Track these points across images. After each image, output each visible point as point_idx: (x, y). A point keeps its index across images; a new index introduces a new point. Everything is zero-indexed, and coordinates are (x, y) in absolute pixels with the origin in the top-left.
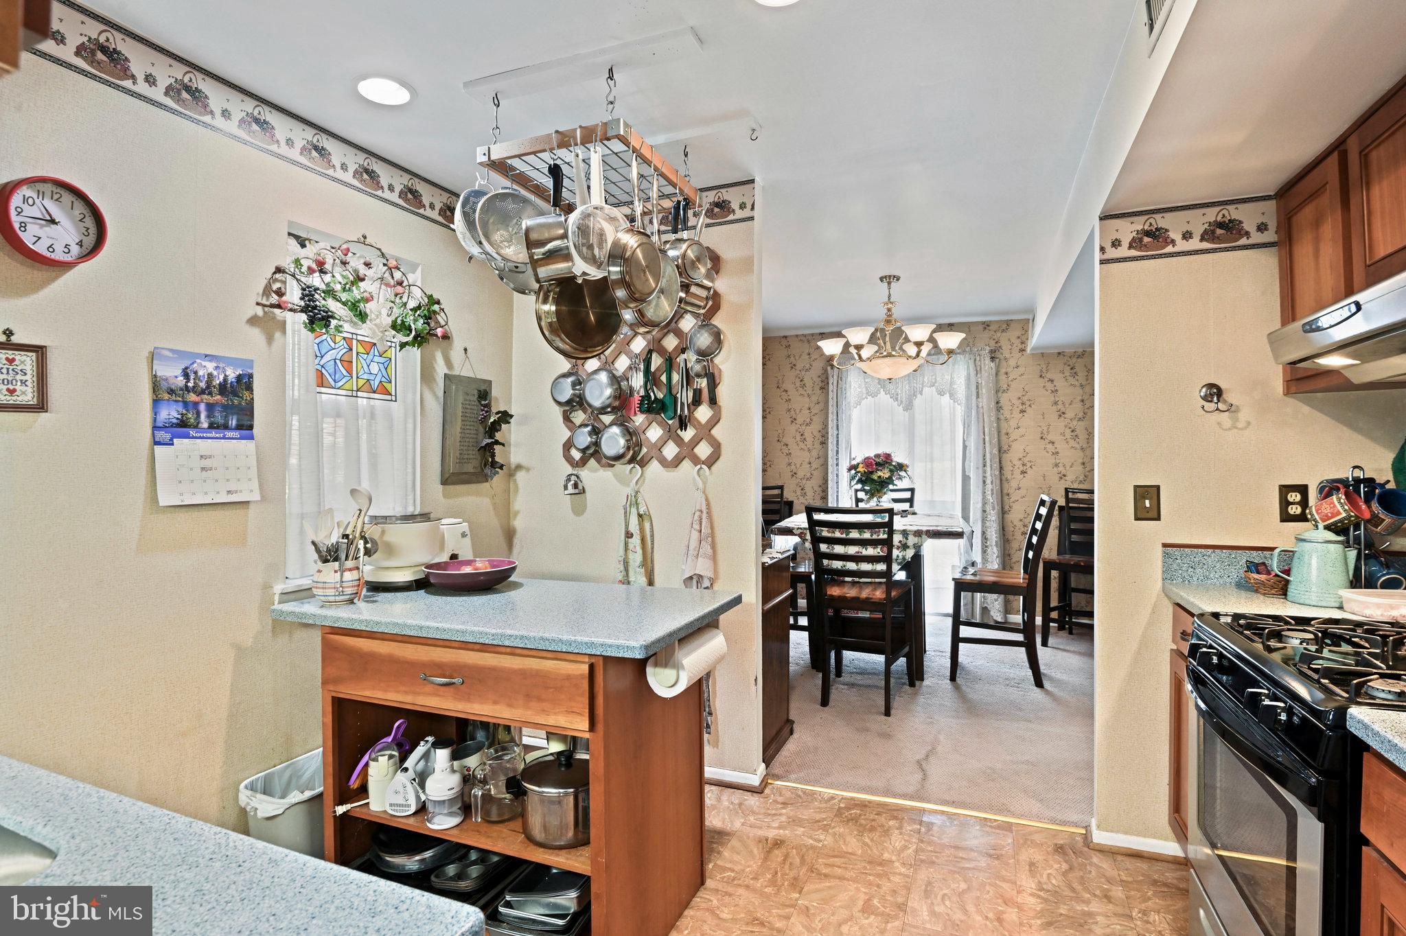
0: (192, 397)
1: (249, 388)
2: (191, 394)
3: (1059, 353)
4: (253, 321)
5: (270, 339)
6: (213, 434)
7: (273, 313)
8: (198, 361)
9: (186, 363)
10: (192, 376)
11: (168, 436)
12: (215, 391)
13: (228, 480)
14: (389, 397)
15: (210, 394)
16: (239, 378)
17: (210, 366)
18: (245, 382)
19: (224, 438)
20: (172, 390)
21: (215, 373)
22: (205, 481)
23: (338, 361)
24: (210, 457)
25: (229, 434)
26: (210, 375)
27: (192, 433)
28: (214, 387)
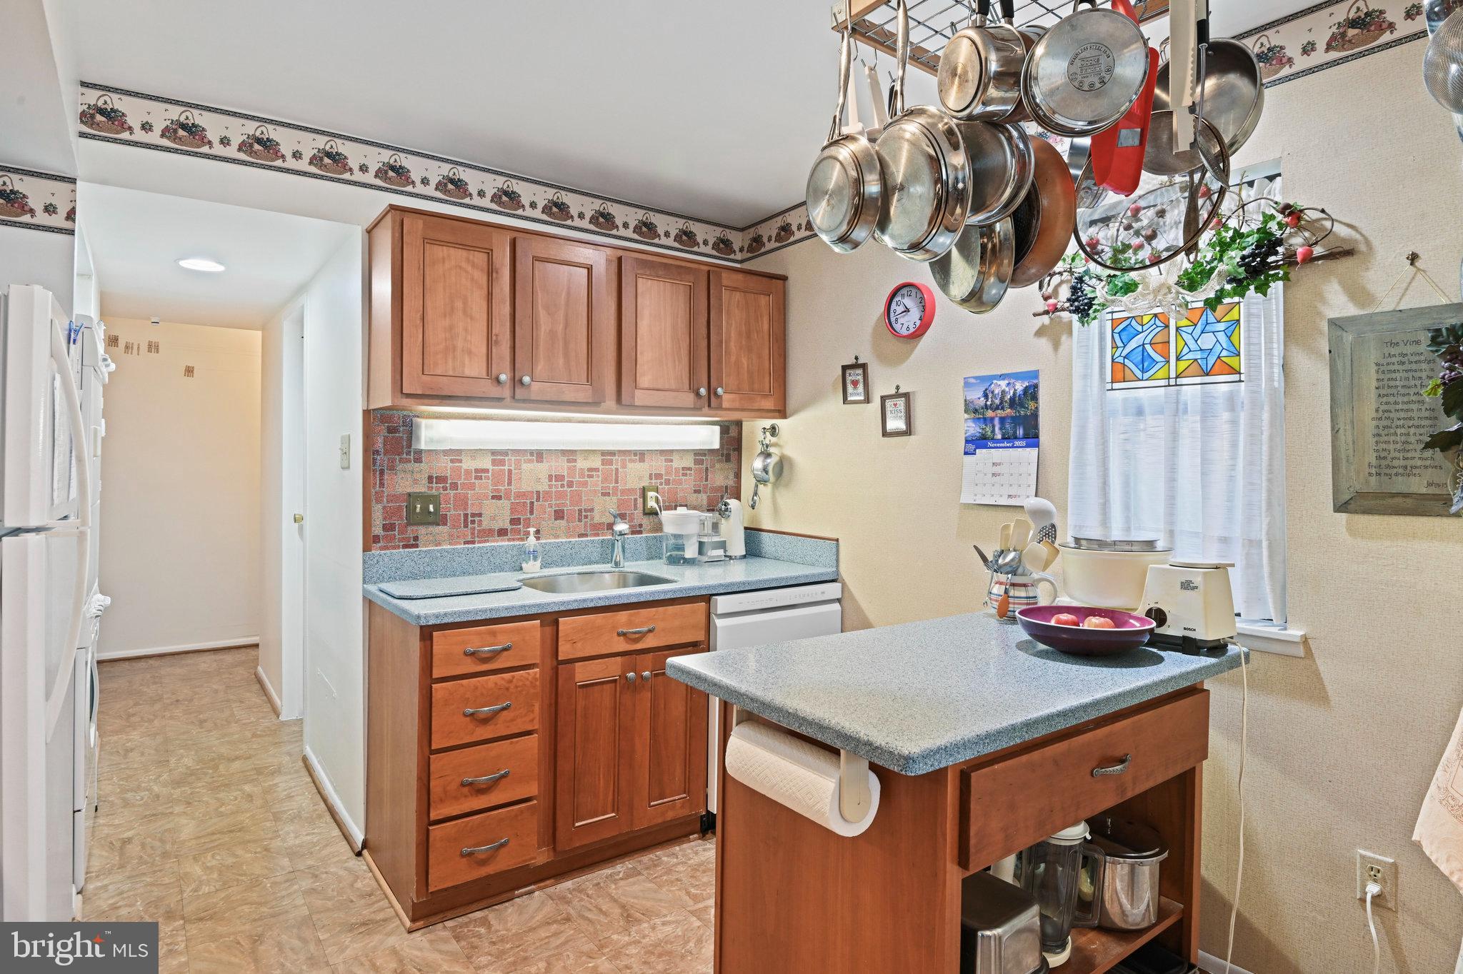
0: (990, 413)
1: (1035, 398)
2: (989, 411)
4: (1040, 332)
5: (1056, 345)
6: (1006, 444)
7: (1060, 317)
8: (995, 382)
9: (986, 385)
10: (990, 396)
11: (973, 447)
12: (1006, 405)
13: (1011, 485)
14: (1236, 377)
15: (1003, 409)
16: (1026, 390)
17: (1003, 383)
18: (1032, 393)
19: (1013, 447)
20: (976, 410)
21: (1007, 389)
22: (993, 485)
23: (1148, 347)
24: (1000, 464)
25: (1017, 443)
26: (1003, 392)
27: (990, 444)
28: (1006, 402)
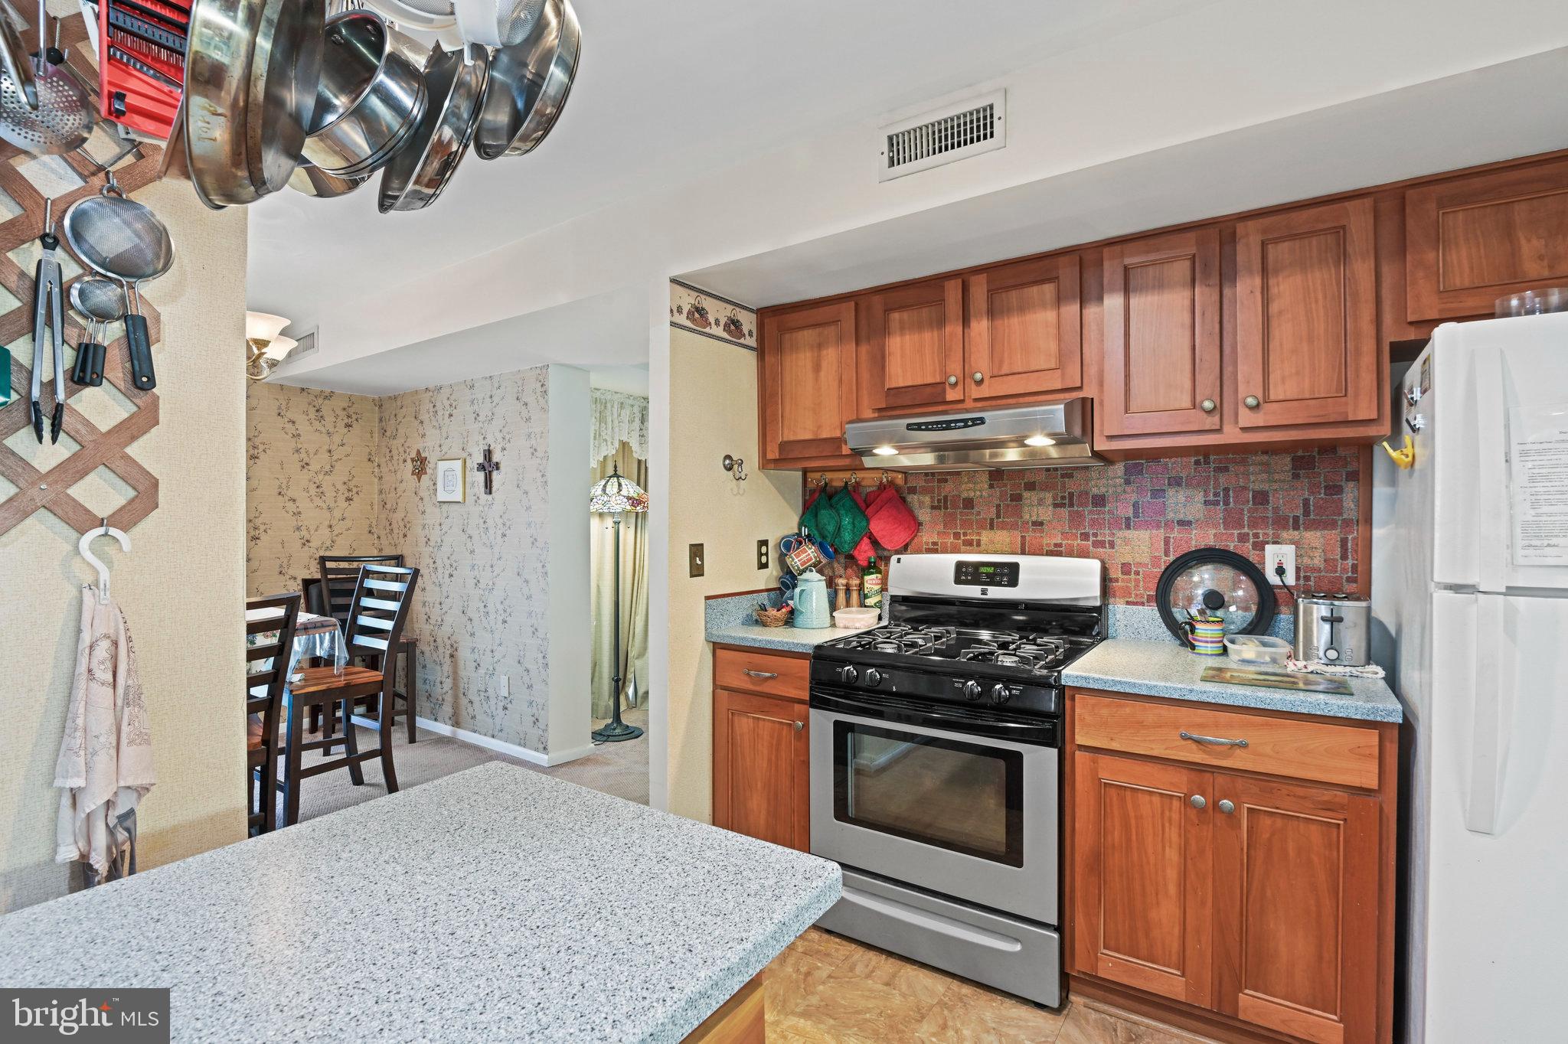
3: (303, 389)
